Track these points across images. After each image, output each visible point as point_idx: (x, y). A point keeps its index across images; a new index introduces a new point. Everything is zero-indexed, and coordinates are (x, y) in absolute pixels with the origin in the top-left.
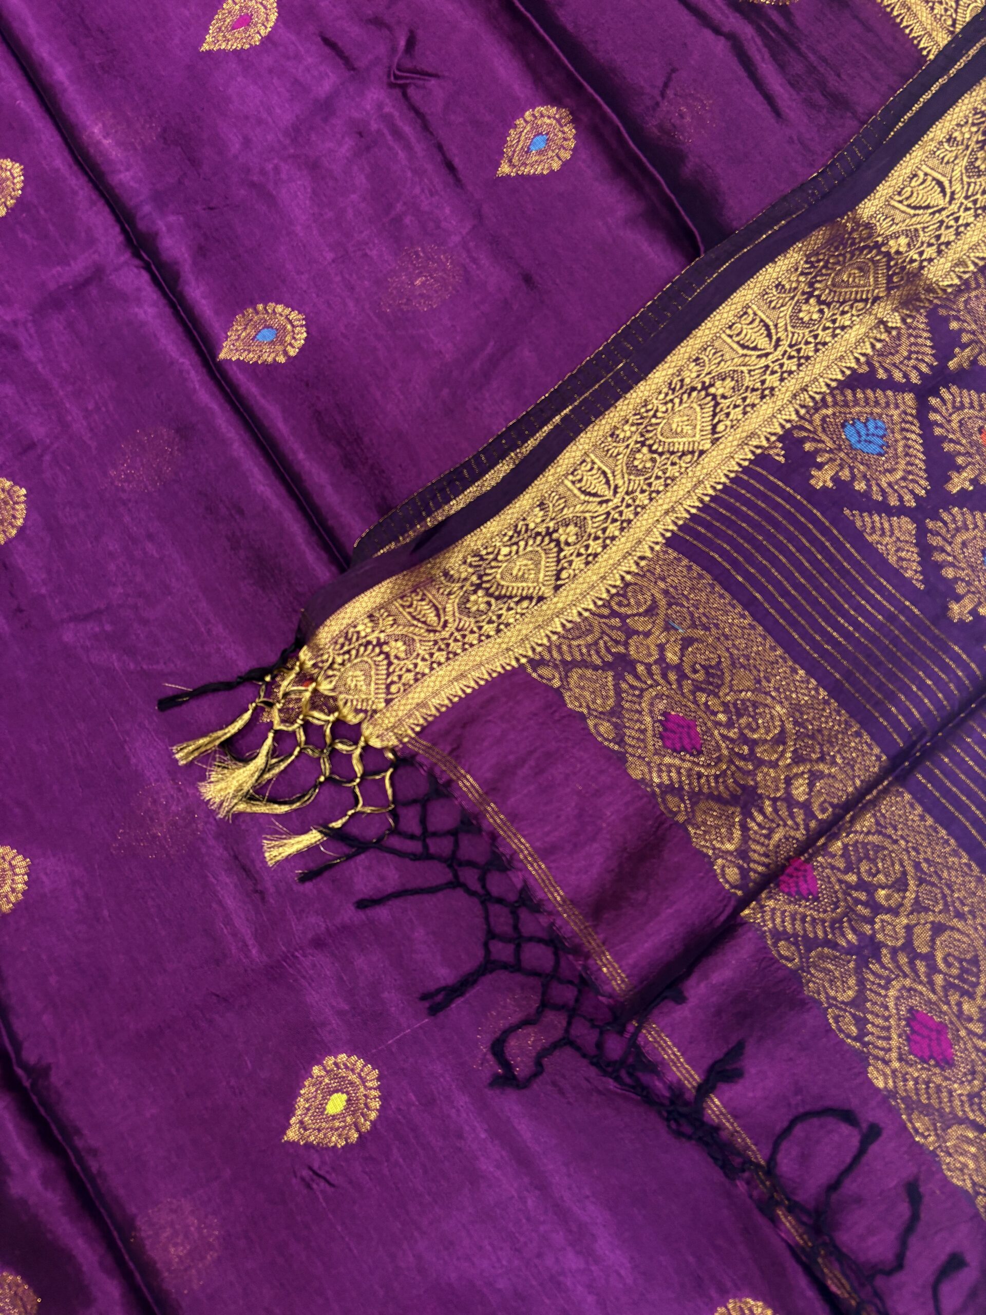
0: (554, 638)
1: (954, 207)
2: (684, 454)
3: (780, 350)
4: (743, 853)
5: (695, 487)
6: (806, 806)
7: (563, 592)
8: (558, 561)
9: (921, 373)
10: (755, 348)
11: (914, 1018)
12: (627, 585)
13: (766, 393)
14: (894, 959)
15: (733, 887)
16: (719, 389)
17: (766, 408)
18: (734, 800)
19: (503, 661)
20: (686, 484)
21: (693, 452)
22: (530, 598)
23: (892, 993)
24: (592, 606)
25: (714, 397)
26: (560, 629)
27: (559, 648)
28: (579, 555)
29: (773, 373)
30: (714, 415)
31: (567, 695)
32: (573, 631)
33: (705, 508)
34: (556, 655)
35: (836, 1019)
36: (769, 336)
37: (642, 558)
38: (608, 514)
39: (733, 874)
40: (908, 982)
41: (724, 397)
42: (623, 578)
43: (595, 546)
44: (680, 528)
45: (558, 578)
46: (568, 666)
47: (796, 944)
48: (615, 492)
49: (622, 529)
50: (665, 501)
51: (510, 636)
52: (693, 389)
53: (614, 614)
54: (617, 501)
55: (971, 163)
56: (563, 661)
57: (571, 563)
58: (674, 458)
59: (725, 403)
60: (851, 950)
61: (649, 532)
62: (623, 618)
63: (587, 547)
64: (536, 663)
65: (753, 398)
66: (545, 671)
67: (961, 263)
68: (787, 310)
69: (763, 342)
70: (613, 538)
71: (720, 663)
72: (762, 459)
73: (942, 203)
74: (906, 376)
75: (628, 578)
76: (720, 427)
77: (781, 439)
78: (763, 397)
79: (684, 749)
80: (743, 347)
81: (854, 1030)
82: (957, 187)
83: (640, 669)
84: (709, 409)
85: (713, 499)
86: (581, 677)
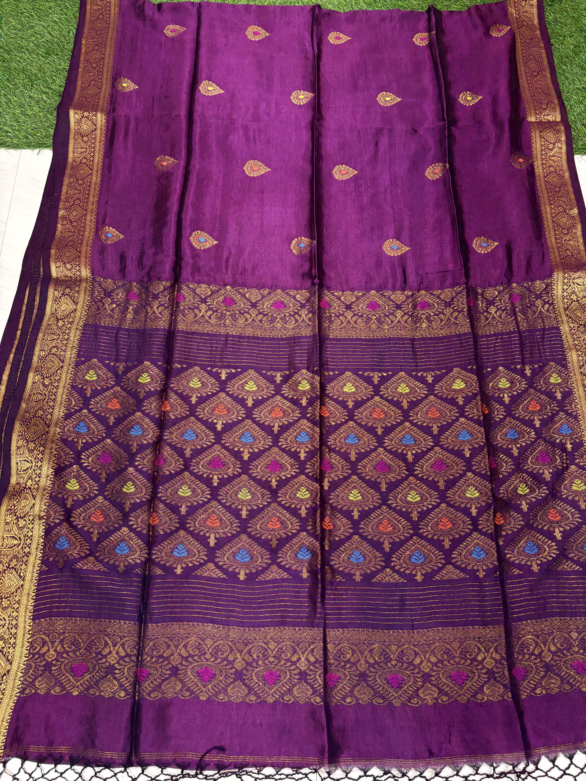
0: (22, 679)
1: (34, 464)
2: (17, 591)
3: (22, 540)
4: (121, 685)
5: (28, 597)
6: (127, 655)
7: (14, 663)
8: (5, 655)
9: (62, 515)
10: (15, 545)
11: (199, 674)
12: (31, 643)
13: (28, 554)
14: (182, 665)
15: (125, 696)
16: (12, 564)
17: (32, 559)
18: (107, 674)
19: (12, 701)
20: (25, 598)
21: (19, 588)
22: (5, 675)
23: (189, 673)
24: (26, 659)
25: (13, 567)
26: (21, 675)
27: (26, 680)
28: (9, 648)
29: (25, 548)
30: (17, 572)
31: (39, 691)
32: (26, 672)
33: (36, 600)
34: (26, 683)
35: (182, 696)
36: (16, 539)
37: (29, 631)
38: (8, 628)
39: (123, 694)
40: (190, 667)
41: (16, 565)
42: (28, 642)
43: (12, 641)
44: (33, 612)
45: (9, 660)
46: (32, 683)
47: (156, 691)
48: (5, 620)
49: (16, 628)
50: (22, 609)
51: (8, 692)
52: (5, 570)
53: (34, 655)
54: (7, 622)
55: (29, 450)
56: (30, 683)
57: (9, 652)
58: (15, 594)
59: (18, 567)
60: (171, 676)
61: (25, 622)
62: (38, 653)
63: (10, 643)
64: (22, 692)
65: (25, 559)
66: (27, 691)
67: (48, 476)
68: (15, 528)
69: (16, 542)
70: (16, 633)
71: (75, 639)
72: (41, 573)
73: (30, 465)
74: (59, 519)
75: (30, 640)
76: (22, 574)
77: (42, 563)
78: (28, 557)
79: (83, 673)
80: (11, 548)
81: (188, 693)
82: (30, 458)
83: (54, 662)
84: (14, 572)
85: (36, 596)
86: (39, 682)
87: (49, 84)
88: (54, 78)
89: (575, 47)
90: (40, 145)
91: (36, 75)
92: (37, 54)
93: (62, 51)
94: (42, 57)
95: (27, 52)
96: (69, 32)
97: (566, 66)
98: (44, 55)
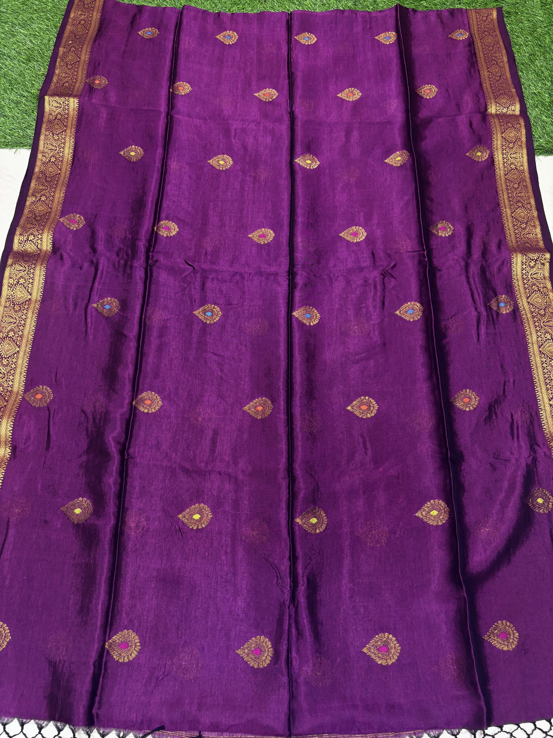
87: (28, 88)
88: (34, 82)
89: (531, 55)
90: (17, 144)
91: (16, 80)
92: (18, 61)
93: (42, 58)
94: (24, 63)
95: (9, 59)
96: (49, 41)
97: (523, 72)
98: (25, 61)
